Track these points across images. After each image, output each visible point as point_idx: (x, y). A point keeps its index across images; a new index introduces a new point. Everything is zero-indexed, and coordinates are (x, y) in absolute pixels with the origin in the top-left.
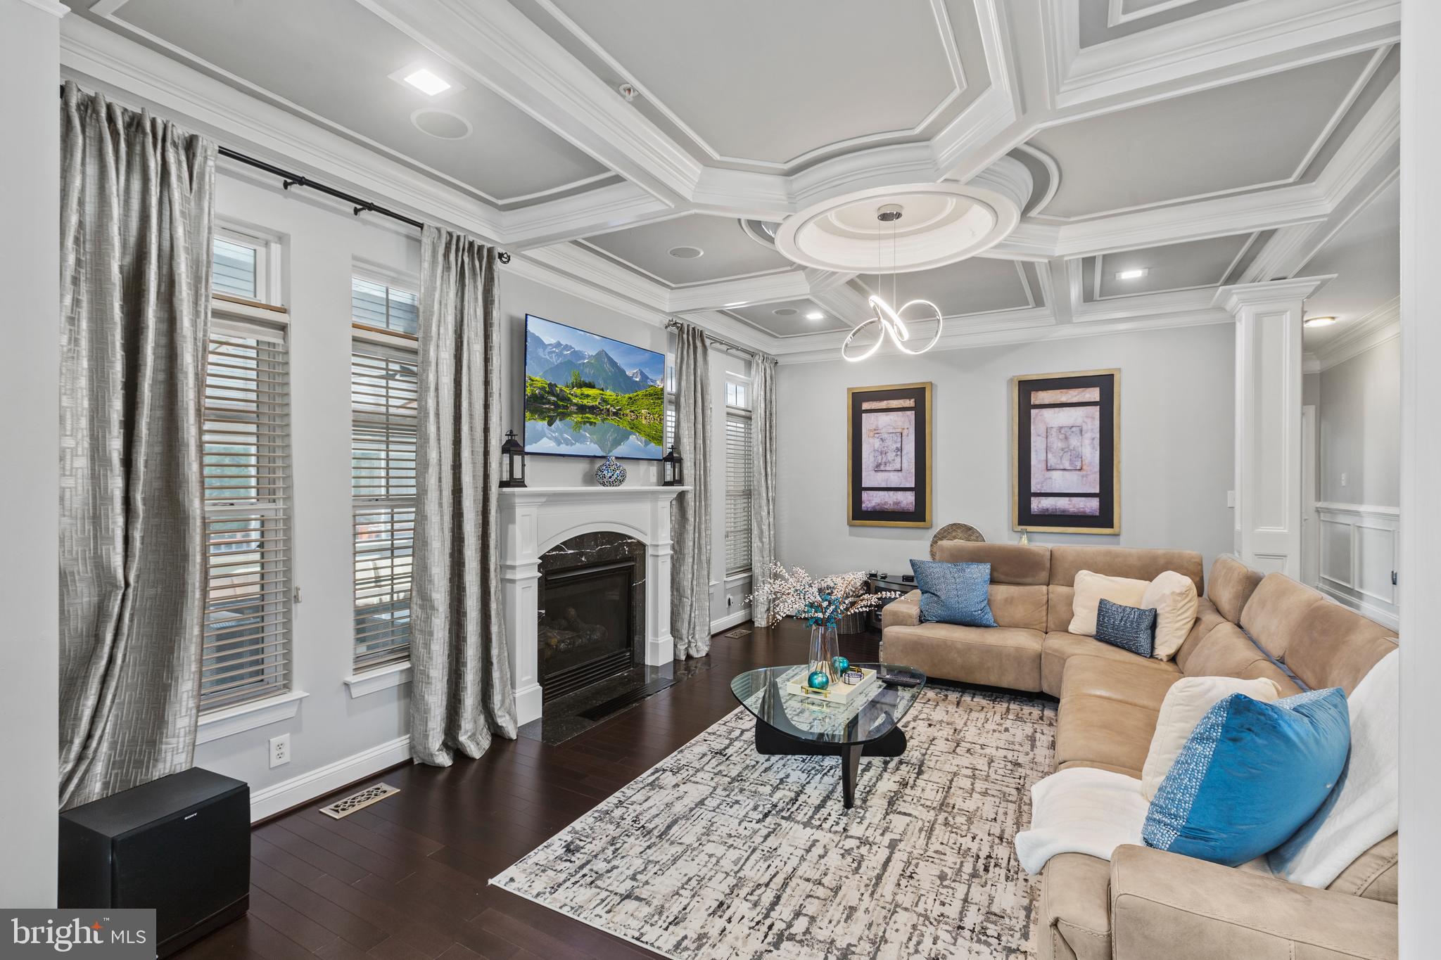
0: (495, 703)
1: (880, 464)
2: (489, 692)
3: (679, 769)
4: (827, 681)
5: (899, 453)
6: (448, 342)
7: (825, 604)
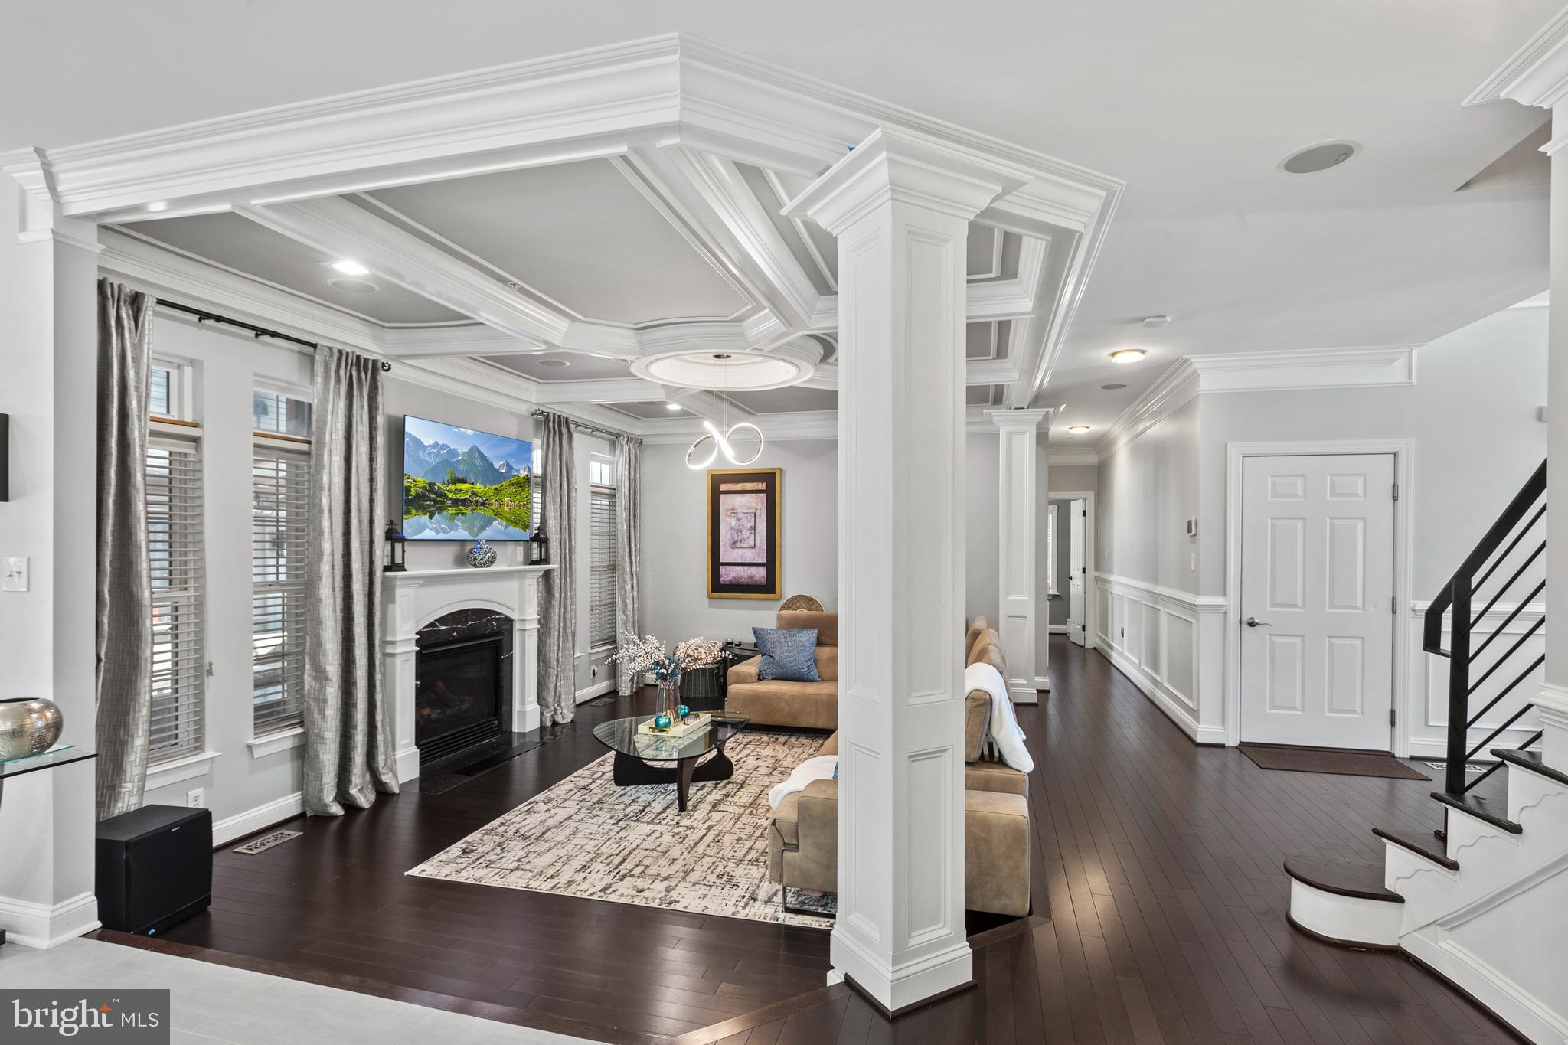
0: (380, 762)
1: (737, 541)
2: (374, 752)
3: (549, 801)
4: (670, 722)
5: (753, 531)
6: (339, 446)
7: (667, 662)
